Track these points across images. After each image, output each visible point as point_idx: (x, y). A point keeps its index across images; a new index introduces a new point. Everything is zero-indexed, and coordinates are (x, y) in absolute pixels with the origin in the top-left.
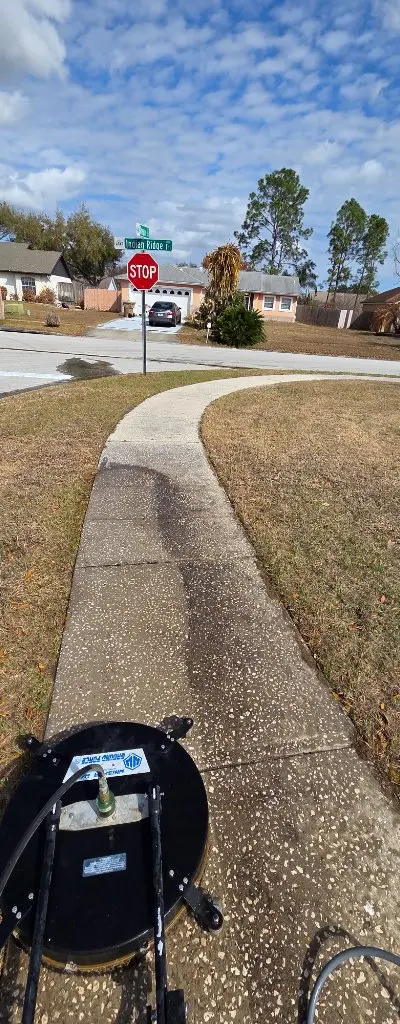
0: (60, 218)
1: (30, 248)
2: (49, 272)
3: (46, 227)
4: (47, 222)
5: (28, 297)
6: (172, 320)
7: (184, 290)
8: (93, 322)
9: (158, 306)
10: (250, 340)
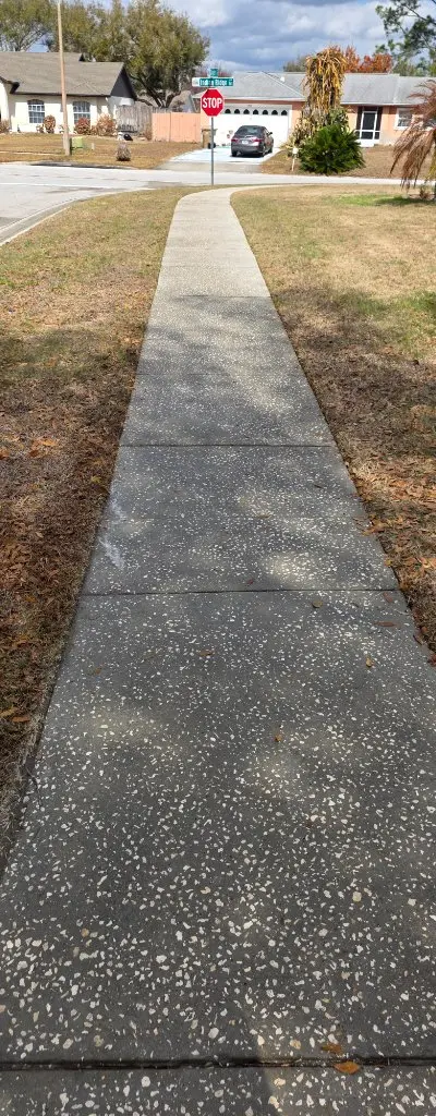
0: (117, 7)
1: (82, 59)
2: (108, 92)
3: (98, 21)
4: (100, 14)
5: (83, 127)
6: (260, 147)
7: (279, 108)
8: (166, 155)
9: (243, 131)
10: (343, 166)
